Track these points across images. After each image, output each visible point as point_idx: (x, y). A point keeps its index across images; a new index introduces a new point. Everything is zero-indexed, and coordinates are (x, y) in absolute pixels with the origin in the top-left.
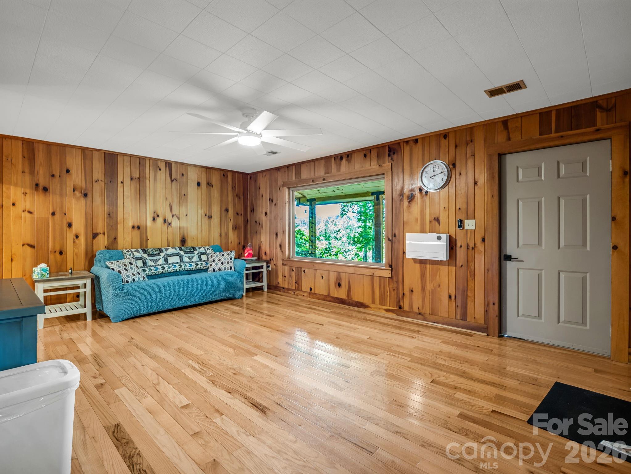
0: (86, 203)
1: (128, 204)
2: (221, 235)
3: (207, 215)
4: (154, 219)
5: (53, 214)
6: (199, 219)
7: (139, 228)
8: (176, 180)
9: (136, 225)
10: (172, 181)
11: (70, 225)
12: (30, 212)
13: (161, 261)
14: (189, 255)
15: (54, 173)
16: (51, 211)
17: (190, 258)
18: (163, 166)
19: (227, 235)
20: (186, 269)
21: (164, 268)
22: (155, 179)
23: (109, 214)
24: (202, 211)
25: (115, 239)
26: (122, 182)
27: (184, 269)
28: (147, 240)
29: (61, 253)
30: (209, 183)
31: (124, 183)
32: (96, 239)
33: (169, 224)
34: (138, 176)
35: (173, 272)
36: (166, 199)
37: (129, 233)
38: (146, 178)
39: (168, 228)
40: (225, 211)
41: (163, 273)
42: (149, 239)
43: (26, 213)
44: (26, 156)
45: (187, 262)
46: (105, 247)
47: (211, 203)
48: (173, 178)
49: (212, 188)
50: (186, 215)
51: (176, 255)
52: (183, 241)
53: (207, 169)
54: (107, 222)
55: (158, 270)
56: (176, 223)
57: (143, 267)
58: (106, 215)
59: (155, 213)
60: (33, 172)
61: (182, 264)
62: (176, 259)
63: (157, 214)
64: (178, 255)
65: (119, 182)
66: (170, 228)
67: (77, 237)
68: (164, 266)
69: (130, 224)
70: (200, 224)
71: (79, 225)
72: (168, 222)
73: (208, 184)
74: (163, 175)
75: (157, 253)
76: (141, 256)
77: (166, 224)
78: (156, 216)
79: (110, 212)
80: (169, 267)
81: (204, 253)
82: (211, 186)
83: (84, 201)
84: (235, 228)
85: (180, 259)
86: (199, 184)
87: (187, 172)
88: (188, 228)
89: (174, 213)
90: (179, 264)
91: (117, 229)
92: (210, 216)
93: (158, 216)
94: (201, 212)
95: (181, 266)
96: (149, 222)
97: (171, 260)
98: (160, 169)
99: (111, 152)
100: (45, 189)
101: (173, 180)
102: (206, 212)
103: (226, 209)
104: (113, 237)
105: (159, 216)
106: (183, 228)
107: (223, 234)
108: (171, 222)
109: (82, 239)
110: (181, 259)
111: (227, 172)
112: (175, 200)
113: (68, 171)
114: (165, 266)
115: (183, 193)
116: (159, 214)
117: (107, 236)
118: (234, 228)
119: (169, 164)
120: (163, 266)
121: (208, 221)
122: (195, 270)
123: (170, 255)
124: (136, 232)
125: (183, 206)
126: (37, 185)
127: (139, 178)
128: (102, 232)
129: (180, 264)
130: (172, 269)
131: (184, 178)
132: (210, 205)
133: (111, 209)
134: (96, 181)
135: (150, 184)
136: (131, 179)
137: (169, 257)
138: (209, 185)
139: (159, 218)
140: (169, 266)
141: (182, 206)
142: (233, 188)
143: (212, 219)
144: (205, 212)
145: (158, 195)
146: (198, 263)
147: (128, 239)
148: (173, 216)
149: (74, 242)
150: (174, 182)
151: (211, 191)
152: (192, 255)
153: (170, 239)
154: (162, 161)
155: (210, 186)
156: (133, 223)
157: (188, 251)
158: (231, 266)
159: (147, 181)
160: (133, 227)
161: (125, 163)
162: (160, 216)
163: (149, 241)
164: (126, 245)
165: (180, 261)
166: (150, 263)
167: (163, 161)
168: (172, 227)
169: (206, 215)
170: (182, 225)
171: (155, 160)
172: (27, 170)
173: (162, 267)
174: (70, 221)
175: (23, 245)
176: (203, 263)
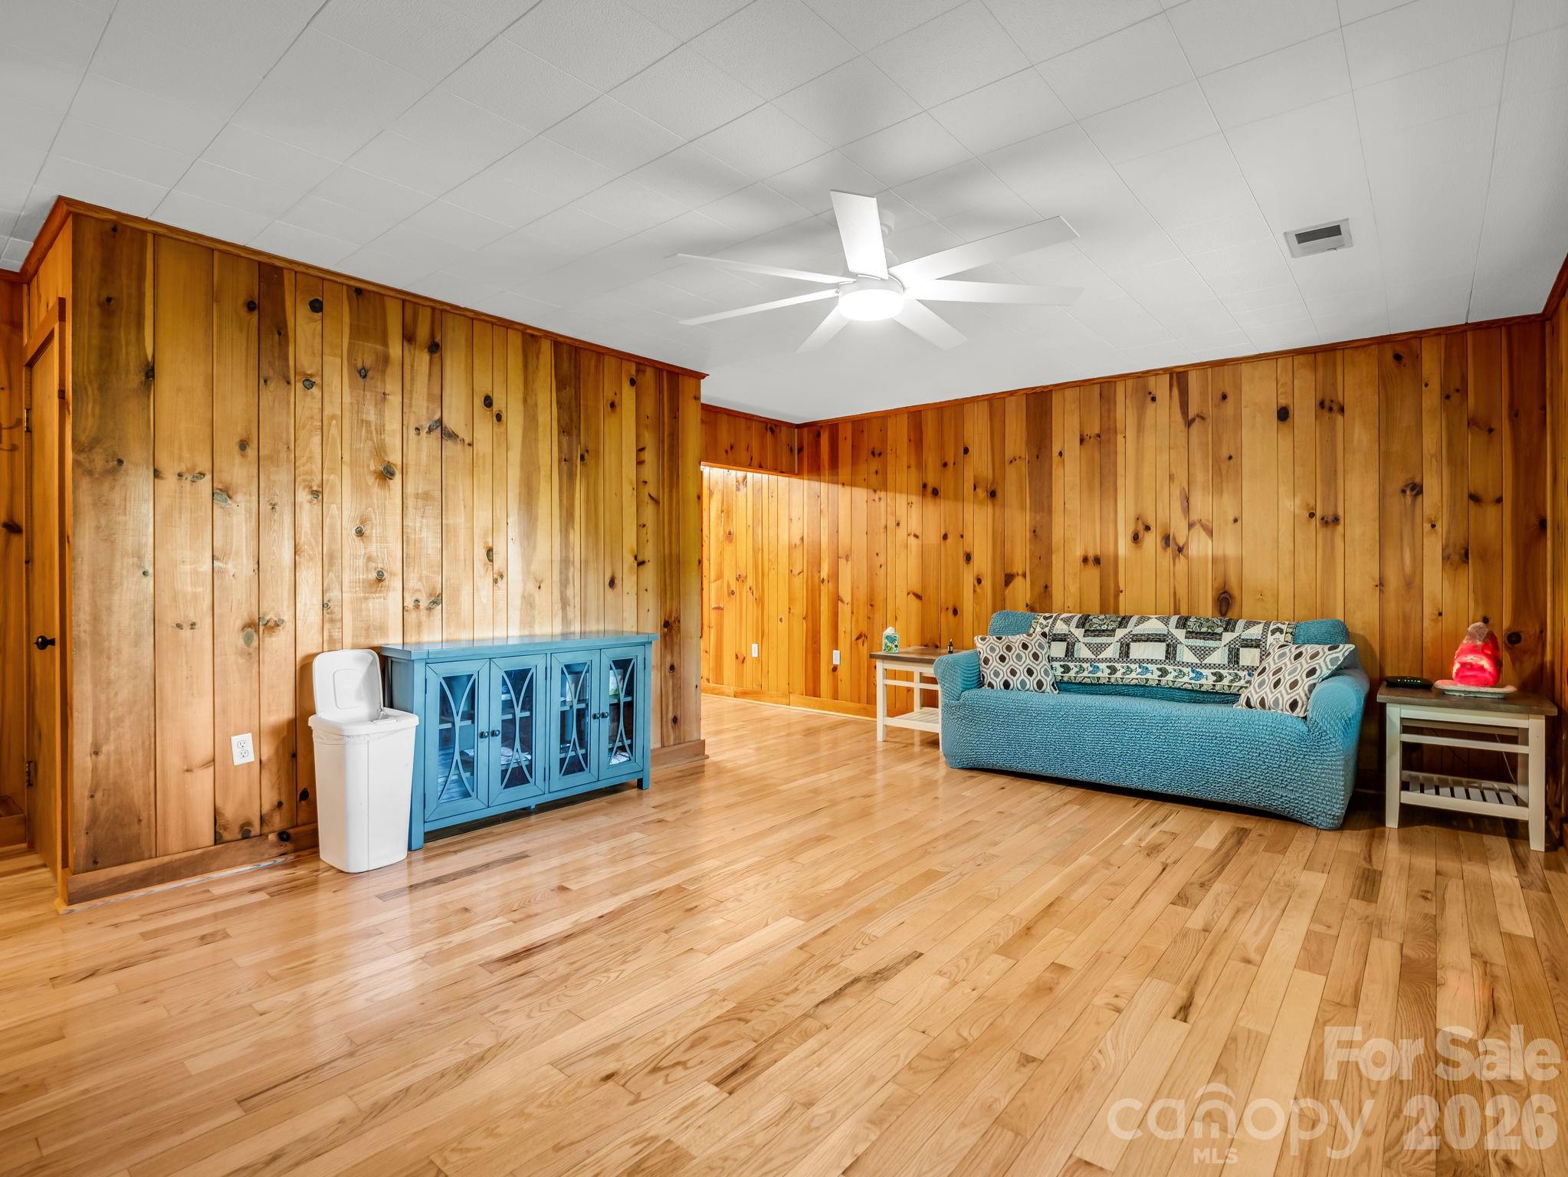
0: (994, 510)
1: (1074, 504)
2: (1381, 584)
3: (1319, 514)
4: (1136, 538)
5: (945, 537)
6: (1286, 528)
7: (1097, 561)
8: (1203, 418)
9: (1091, 555)
10: (1189, 424)
11: (968, 557)
12: (916, 536)
13: (1112, 652)
14: (1199, 643)
15: (947, 460)
16: (943, 533)
17: (1202, 653)
18: (1161, 387)
19: (1412, 585)
20: (1179, 686)
21: (1113, 670)
22: (1140, 428)
23: (1034, 532)
24: (1298, 501)
25: (1046, 587)
26: (1061, 454)
27: (1171, 684)
28: (1118, 592)
29: (955, 612)
30: (1327, 404)
31: (1066, 454)
32: (1011, 586)
33: (1180, 550)
34: (1097, 431)
35: (1136, 685)
36: (1171, 477)
37: (1075, 574)
38: (1116, 432)
39: (1177, 560)
40: (1404, 492)
41: (1109, 684)
42: (1122, 592)
43: (912, 538)
44: (912, 438)
45: (1187, 665)
46: (1027, 605)
47: (1335, 471)
48: (1191, 416)
49: (1340, 418)
50: (1236, 521)
51: (1158, 638)
52: (1225, 601)
53: (1320, 357)
54: (1030, 550)
55: (1099, 674)
56: (1200, 546)
57: (1064, 660)
58: (1028, 534)
59: (1140, 522)
60: (921, 466)
61: (1170, 668)
62: (1158, 651)
63: (1143, 523)
64: (1164, 641)
65: (1055, 453)
66: (1182, 562)
67: (979, 581)
68: (1116, 665)
69: (1079, 553)
70: (1286, 544)
71: (983, 561)
72: (1176, 544)
73: (1322, 404)
74: (1164, 412)
75: (1110, 628)
76: (1067, 633)
77: (1169, 551)
78: (1141, 528)
79: (1036, 527)
80: (1129, 670)
81: (1255, 644)
82: (1335, 407)
83: (990, 509)
84: (1459, 556)
85: (1167, 652)
86: (1283, 414)
87: (1238, 387)
88: (1241, 560)
89: (1194, 517)
90: (1159, 666)
91: (1049, 566)
92: (1330, 519)
93: (1148, 528)
94: (1291, 505)
95: (1164, 672)
96: (1124, 546)
97: (1138, 651)
98: (1154, 399)
99: (1038, 390)
100: (935, 492)
101: (1193, 420)
102: (1312, 503)
103: (1406, 486)
104: (1043, 584)
105: (1150, 529)
106: (1225, 559)
107: (1394, 582)
108: (1186, 543)
109: (987, 583)
110: (1171, 653)
111: (1415, 343)
112: (1200, 476)
113: (966, 451)
114: (1118, 666)
115: (1225, 454)
116: (1152, 523)
117: (1031, 580)
118: (1456, 558)
119: (1178, 377)
120: (1112, 664)
121: (1320, 537)
122: (1207, 692)
123: (1138, 639)
124: (1093, 573)
125: (1225, 495)
126: (925, 486)
127: (1099, 436)
128: (1020, 572)
129: (1163, 666)
130: (1135, 676)
131: (1229, 406)
132: (1330, 477)
133: (1038, 518)
134: (1011, 462)
135: (1126, 446)
136: (1082, 441)
137: (1135, 641)
138: (1329, 406)
139: (1150, 533)
140: (1128, 667)
141: (1221, 496)
142: (1448, 397)
143: (1340, 528)
144: (1308, 505)
145: (1147, 470)
146: (1222, 671)
147: (1073, 588)
148: (1191, 526)
149: (975, 591)
150: (1195, 427)
151: (1333, 429)
152: (1211, 643)
153: (1182, 593)
154: (1158, 374)
155: (1331, 409)
156: (1086, 550)
157: (1204, 630)
158: (1297, 697)
159: (1120, 438)
160: (1085, 560)
161: (1067, 407)
162: (1153, 529)
163: (1122, 597)
164: (1070, 603)
165: (1167, 658)
166: (1082, 652)
167: (1160, 372)
168: (1187, 557)
169: (1312, 515)
170: (1220, 553)
171: (1140, 377)
172: (913, 463)
173: (1159, 670)
174: (968, 550)
175: (908, 594)
176: (1242, 674)
